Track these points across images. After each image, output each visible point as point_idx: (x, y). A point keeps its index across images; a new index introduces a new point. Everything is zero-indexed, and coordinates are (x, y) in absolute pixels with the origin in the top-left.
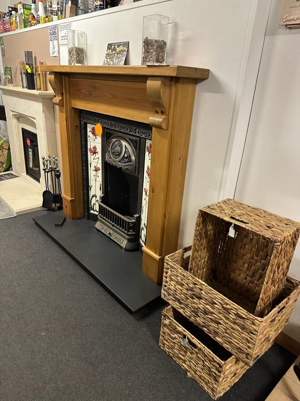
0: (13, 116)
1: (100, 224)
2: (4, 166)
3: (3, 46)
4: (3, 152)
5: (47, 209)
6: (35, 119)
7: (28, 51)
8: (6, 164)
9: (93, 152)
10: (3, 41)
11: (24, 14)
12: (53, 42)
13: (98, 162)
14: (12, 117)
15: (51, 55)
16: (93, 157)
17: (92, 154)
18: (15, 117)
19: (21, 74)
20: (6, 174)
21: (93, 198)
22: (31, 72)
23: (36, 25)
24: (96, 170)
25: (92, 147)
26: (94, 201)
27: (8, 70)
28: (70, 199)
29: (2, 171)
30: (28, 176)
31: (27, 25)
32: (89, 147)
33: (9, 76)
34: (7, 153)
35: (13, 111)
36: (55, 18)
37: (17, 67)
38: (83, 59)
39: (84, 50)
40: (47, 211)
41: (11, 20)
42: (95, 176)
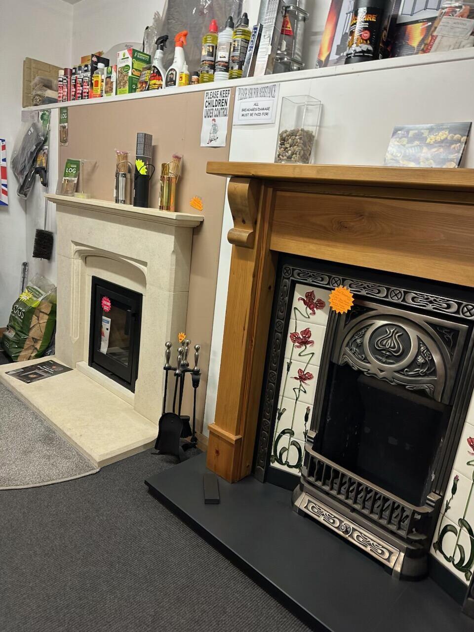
0: (76, 254)
1: (309, 501)
2: (38, 346)
3: (66, 124)
4: (38, 319)
5: (158, 451)
6: (145, 264)
7: (145, 134)
8: (42, 343)
9: (300, 341)
10: (67, 115)
11: (133, 68)
12: (214, 120)
13: (310, 362)
14: (73, 254)
15: (203, 144)
16: (297, 351)
17: (297, 344)
18: (80, 256)
19: (116, 176)
20: (42, 364)
21: (284, 436)
22: (145, 174)
23: (160, 88)
24: (303, 377)
25: (299, 331)
26: (284, 441)
27: (73, 168)
28: (233, 437)
29: (33, 355)
30: (92, 368)
31: (134, 87)
32: (291, 330)
33: (73, 179)
34: (46, 321)
35: (77, 244)
36: (220, 75)
37: (96, 163)
38: (310, 154)
39: (314, 137)
40: (159, 454)
41: (93, 78)
42: (297, 391)
